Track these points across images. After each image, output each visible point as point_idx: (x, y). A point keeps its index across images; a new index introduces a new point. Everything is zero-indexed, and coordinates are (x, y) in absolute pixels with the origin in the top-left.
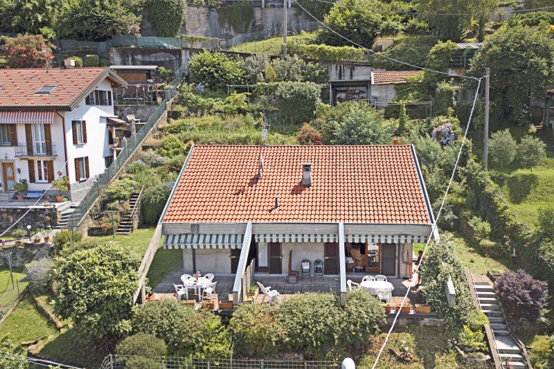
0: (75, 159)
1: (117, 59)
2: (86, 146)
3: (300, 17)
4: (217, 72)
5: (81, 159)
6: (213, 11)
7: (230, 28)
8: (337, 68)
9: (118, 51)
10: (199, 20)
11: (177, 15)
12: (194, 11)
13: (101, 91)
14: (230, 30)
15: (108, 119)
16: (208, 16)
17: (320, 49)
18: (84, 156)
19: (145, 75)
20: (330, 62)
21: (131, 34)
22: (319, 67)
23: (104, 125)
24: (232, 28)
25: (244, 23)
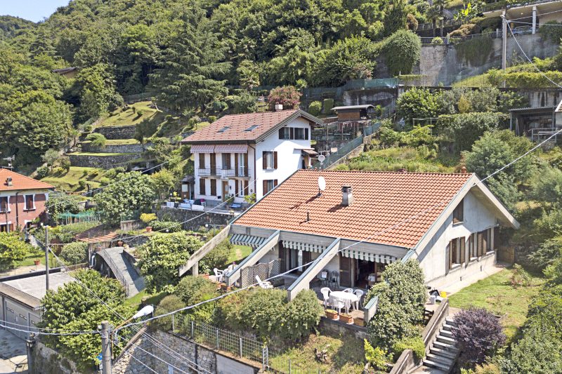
0: (264, 181)
1: (348, 101)
2: (275, 171)
3: (545, 43)
4: (415, 107)
5: (270, 181)
6: (451, 48)
7: (467, 62)
8: (539, 95)
9: (349, 94)
10: (434, 58)
11: (408, 56)
12: (429, 51)
13: (296, 129)
14: (467, 65)
15: (302, 151)
16: (445, 53)
17: (520, 77)
18: (273, 179)
19: (359, 113)
20: (532, 89)
21: (362, 78)
22: (514, 96)
23: (298, 156)
24: (469, 62)
25: (482, 56)
